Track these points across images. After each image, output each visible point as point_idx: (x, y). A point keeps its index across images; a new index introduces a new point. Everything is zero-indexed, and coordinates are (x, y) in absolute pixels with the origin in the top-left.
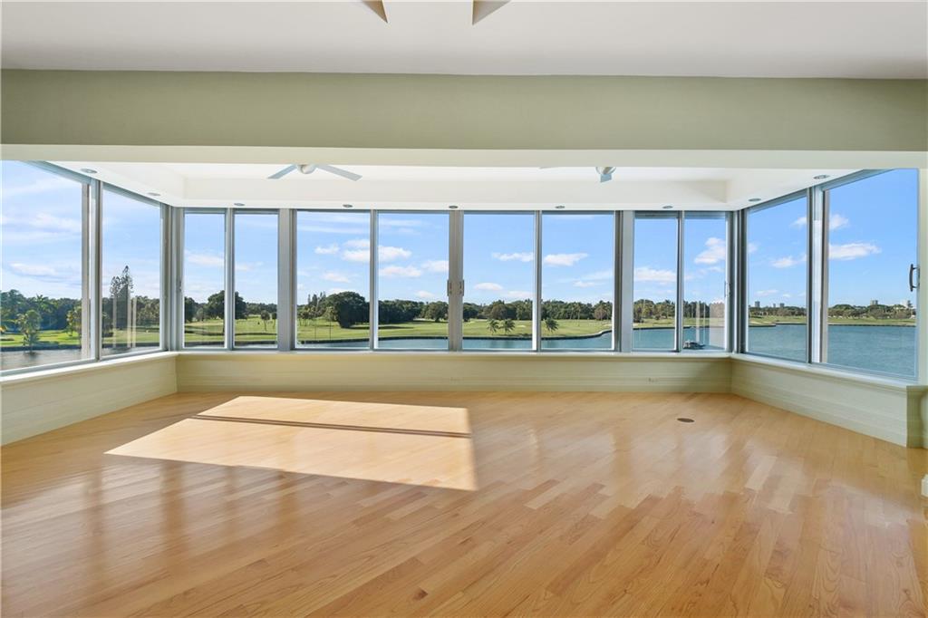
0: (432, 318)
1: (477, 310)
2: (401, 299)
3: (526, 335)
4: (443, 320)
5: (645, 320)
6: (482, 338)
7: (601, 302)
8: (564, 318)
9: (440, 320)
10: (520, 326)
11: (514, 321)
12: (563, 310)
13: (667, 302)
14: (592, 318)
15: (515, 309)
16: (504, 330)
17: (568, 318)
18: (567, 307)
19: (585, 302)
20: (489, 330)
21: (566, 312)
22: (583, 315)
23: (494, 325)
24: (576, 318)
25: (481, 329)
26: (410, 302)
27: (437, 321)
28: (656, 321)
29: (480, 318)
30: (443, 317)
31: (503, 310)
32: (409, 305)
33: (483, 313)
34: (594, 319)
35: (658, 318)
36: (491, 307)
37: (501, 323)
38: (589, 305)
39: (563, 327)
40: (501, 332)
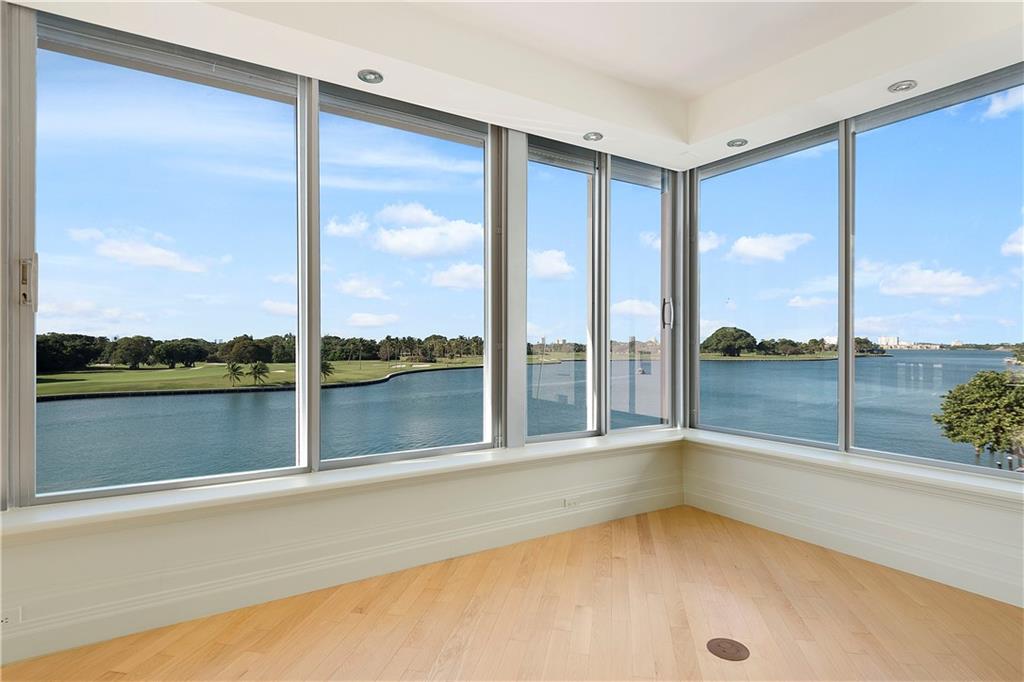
0: (125, 363)
1: (207, 348)
2: (59, 332)
3: (288, 383)
4: (146, 366)
5: (438, 359)
6: (216, 392)
7: (388, 337)
8: (341, 359)
9: (141, 365)
10: (277, 371)
11: (268, 365)
12: (338, 347)
13: (461, 338)
14: (375, 357)
15: (270, 347)
16: (252, 377)
17: (346, 359)
18: (342, 345)
19: (368, 338)
20: (228, 379)
21: (343, 351)
22: (365, 354)
23: (235, 371)
24: (357, 359)
25: (216, 377)
26: (81, 337)
27: (134, 368)
28: (450, 361)
29: (210, 361)
30: (145, 361)
31: (251, 348)
32: (78, 342)
33: (217, 354)
34: (379, 359)
35: (452, 357)
36: (231, 345)
37: (247, 368)
38: (373, 342)
39: (340, 372)
40: (248, 381)
